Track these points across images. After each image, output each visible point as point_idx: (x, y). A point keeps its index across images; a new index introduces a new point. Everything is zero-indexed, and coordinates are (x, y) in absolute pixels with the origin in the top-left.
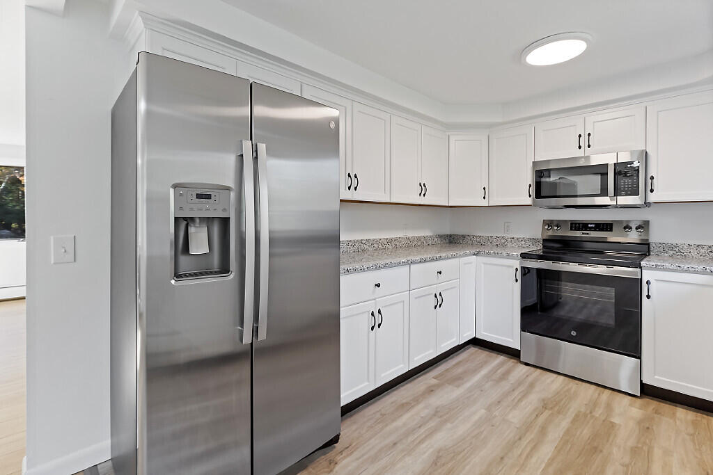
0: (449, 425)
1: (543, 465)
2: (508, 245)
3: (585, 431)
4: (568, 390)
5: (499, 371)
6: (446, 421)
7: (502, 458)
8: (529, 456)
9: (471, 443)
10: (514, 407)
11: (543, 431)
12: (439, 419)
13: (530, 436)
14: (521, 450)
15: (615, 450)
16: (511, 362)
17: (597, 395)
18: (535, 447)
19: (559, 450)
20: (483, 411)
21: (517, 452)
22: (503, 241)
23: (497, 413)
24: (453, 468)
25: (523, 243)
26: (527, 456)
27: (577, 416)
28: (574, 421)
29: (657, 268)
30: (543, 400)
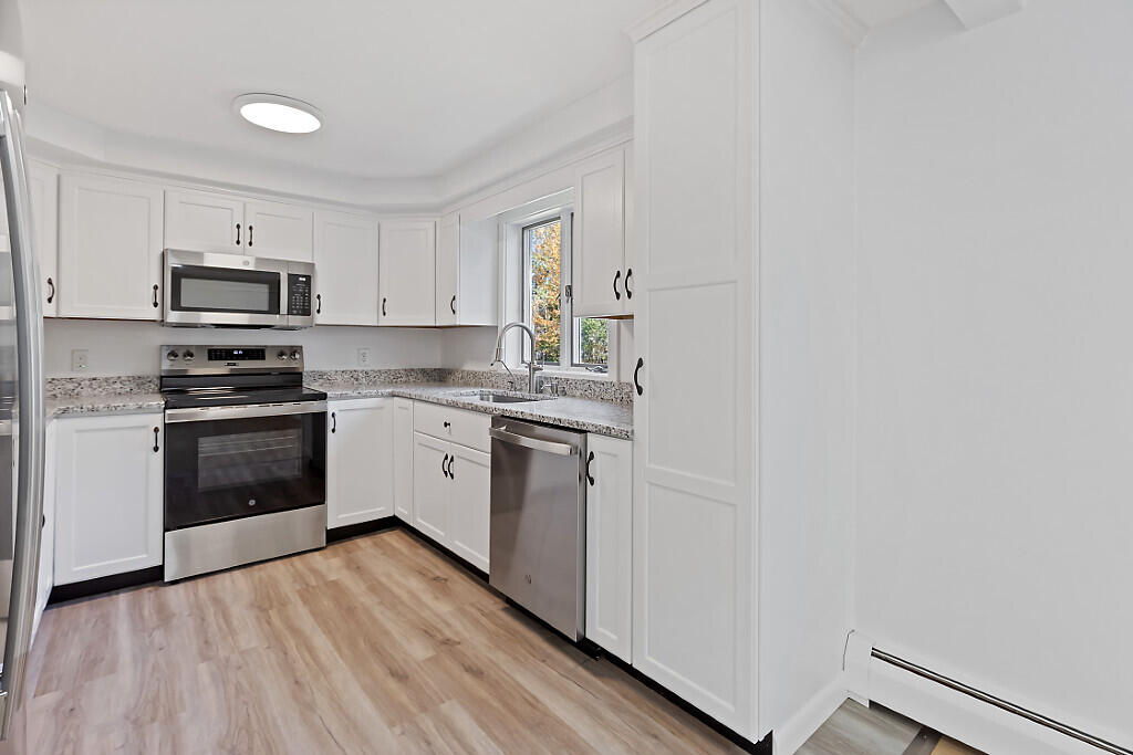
0: (184, 716)
1: (336, 654)
2: (83, 394)
3: (325, 603)
4: (261, 579)
5: (146, 613)
6: (171, 716)
7: (297, 682)
8: (315, 659)
9: (244, 702)
10: (232, 632)
11: (296, 632)
12: (156, 725)
13: (291, 644)
14: (301, 662)
15: (362, 599)
16: (147, 595)
17: (290, 567)
18: (310, 649)
19: (328, 632)
20: (203, 667)
21: (300, 665)
22: (71, 386)
23: (222, 654)
24: (266, 740)
25: (118, 385)
26: (314, 660)
27: (302, 596)
28: (305, 602)
29: (341, 397)
30: (252, 605)
